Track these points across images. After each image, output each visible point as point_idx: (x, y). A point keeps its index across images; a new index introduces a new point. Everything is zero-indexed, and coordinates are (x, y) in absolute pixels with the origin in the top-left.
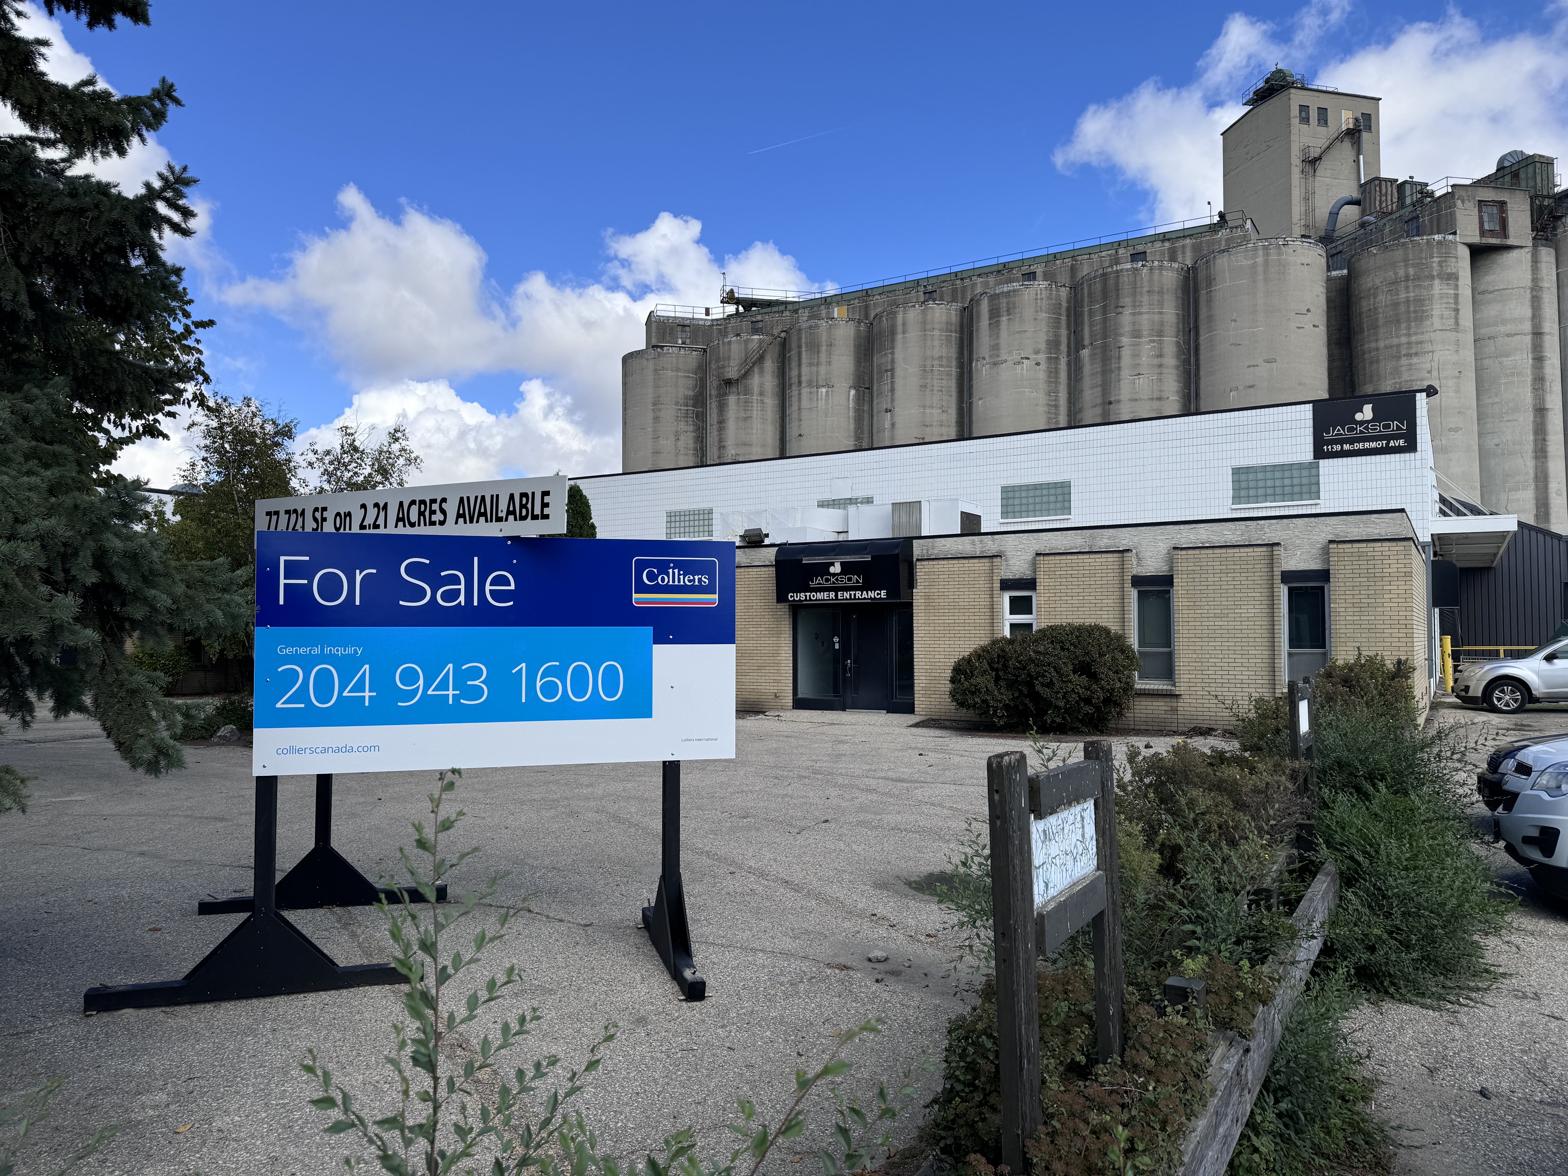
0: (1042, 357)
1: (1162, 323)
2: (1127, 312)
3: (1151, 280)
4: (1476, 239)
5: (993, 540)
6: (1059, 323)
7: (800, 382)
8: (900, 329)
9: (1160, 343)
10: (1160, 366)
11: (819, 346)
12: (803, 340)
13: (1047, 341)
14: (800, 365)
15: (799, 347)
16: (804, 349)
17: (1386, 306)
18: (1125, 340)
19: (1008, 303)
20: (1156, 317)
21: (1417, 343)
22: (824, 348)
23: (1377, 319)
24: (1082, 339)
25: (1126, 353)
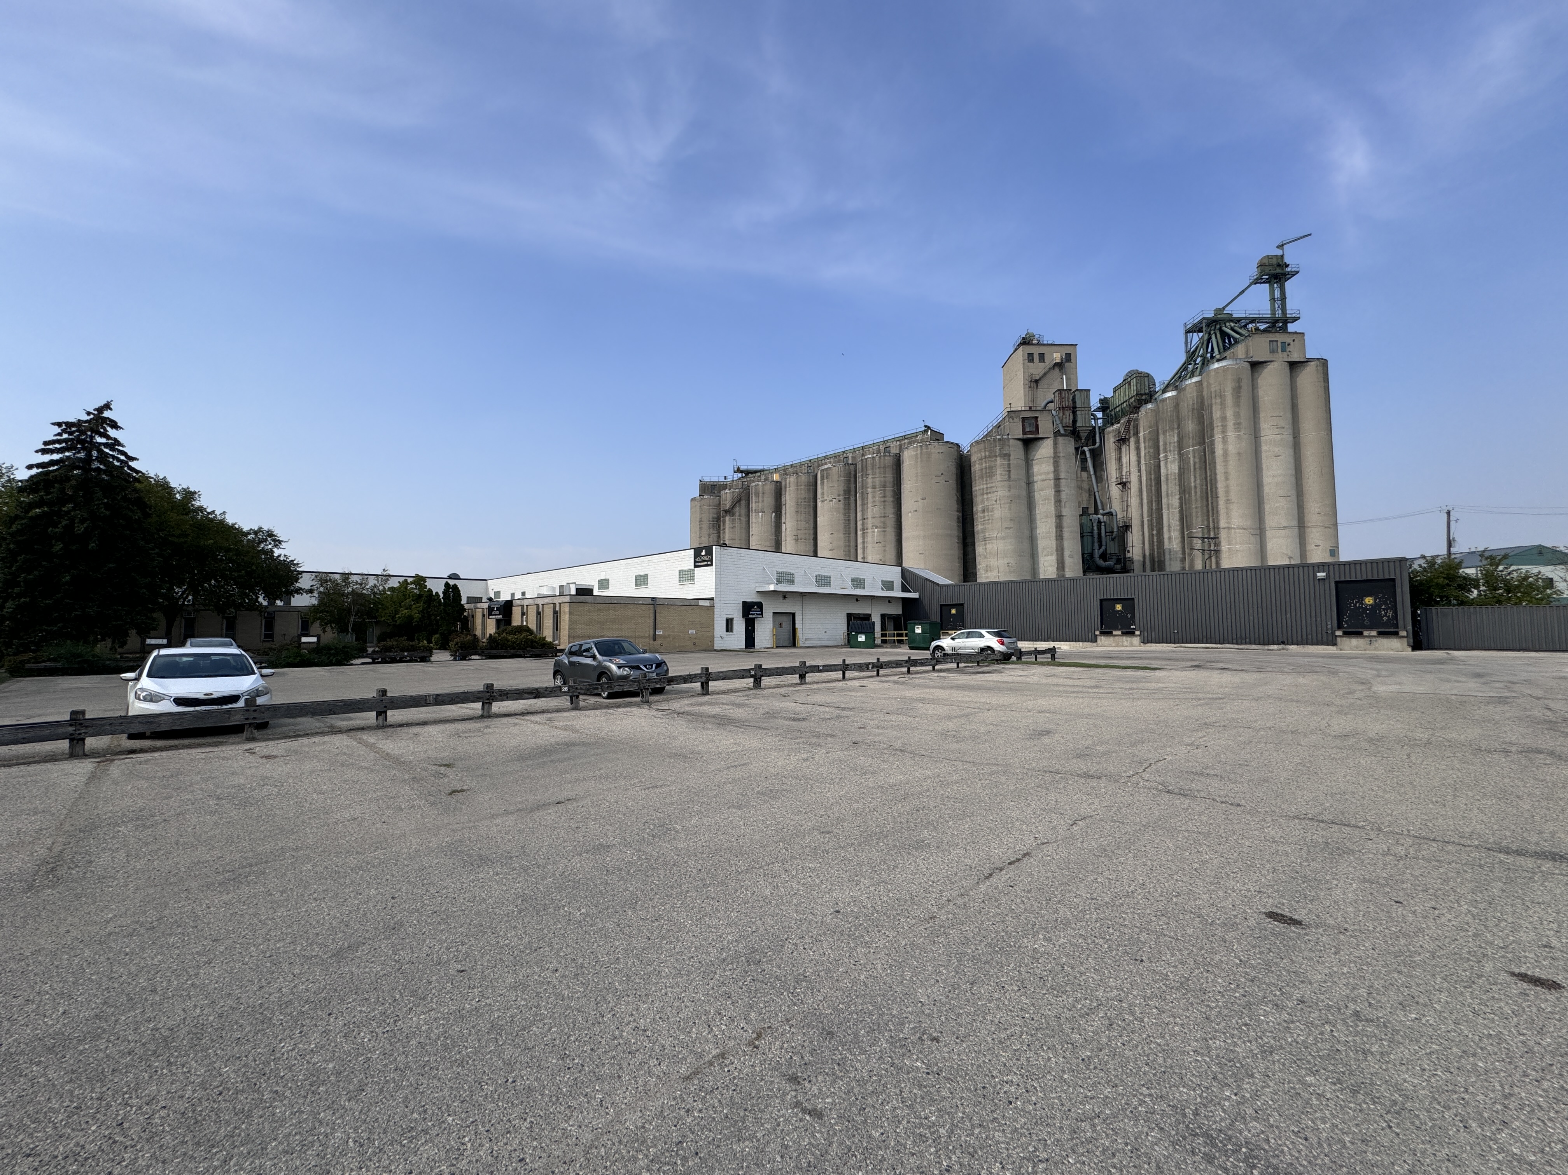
0: (841, 498)
1: (885, 482)
2: (870, 477)
3: (880, 462)
4: (1020, 436)
7: (752, 510)
9: (884, 491)
10: (884, 501)
12: (753, 492)
13: (845, 490)
15: (751, 494)
16: (753, 495)
18: (869, 490)
19: (827, 475)
20: (882, 479)
22: (761, 494)
25: (870, 496)
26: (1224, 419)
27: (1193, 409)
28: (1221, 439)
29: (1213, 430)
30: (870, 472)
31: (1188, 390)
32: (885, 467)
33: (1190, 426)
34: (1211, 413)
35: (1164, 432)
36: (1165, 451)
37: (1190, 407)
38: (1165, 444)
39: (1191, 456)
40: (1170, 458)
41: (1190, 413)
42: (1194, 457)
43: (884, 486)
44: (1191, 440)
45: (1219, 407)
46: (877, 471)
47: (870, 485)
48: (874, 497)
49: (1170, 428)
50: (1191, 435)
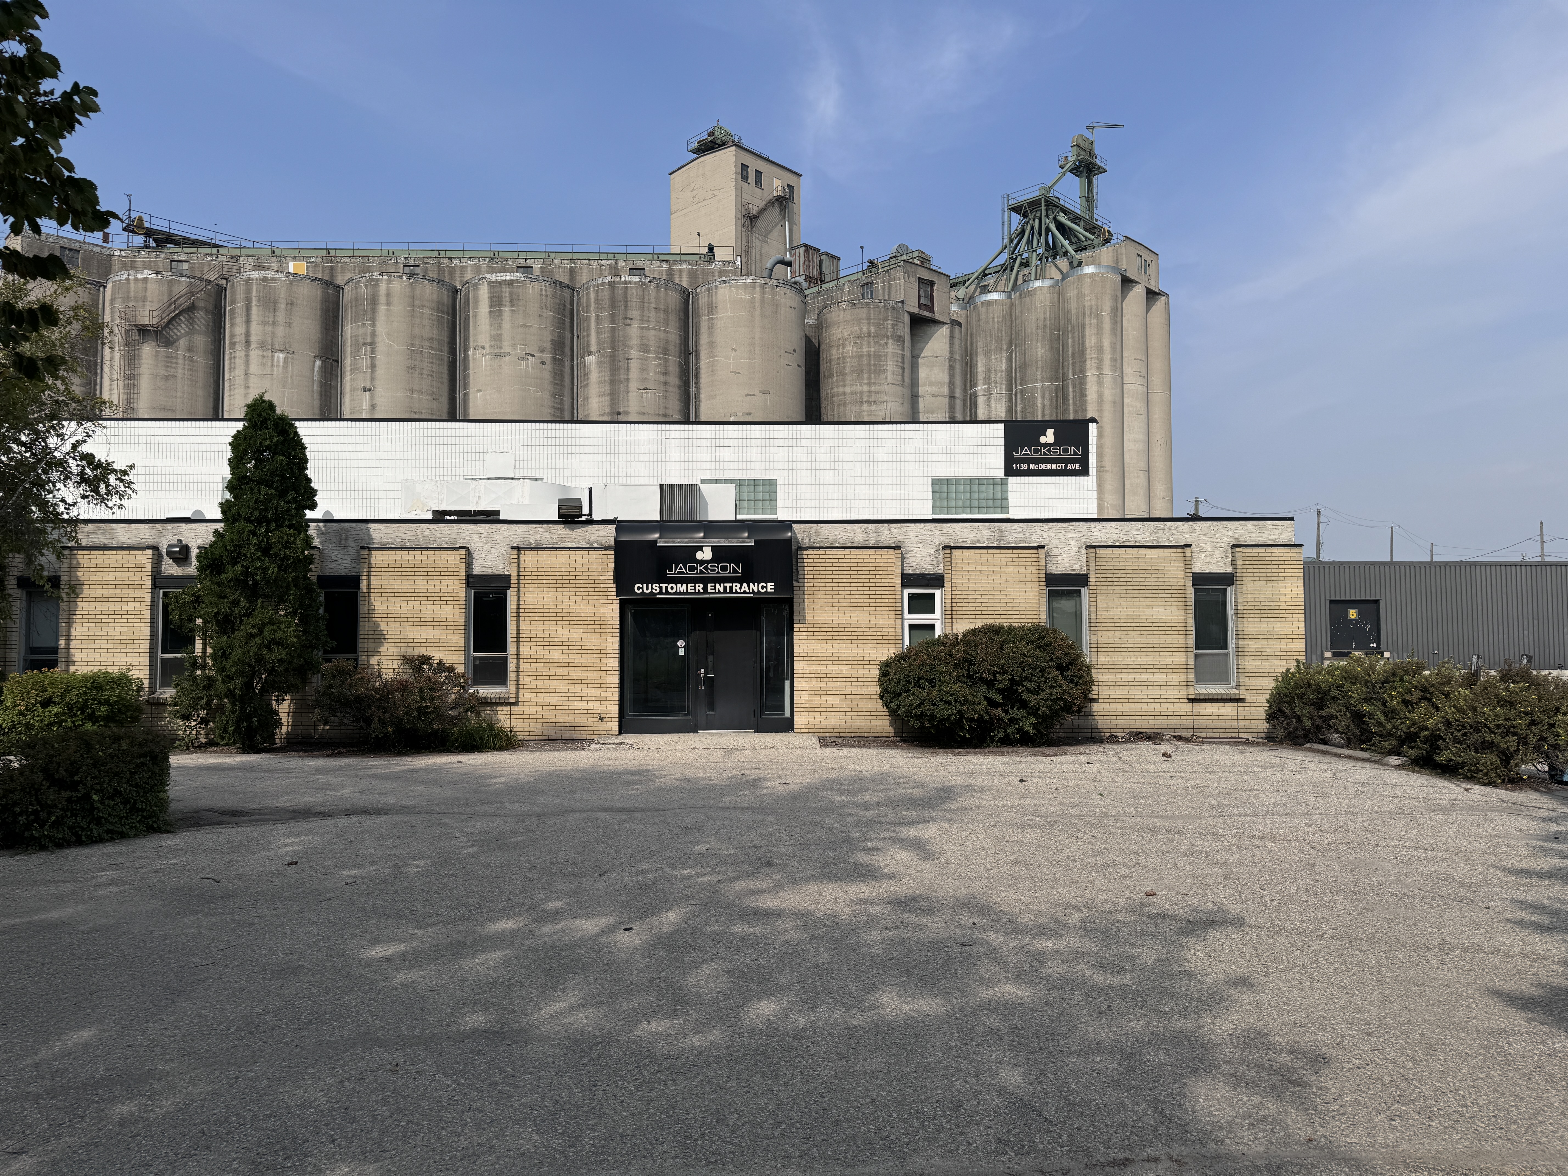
0: (547, 356)
1: (667, 342)
2: (635, 324)
3: (657, 298)
4: (915, 310)
5: (890, 529)
6: (563, 324)
7: (248, 342)
8: (382, 299)
9: (666, 360)
10: (666, 383)
11: (275, 303)
12: (254, 293)
13: (552, 340)
14: (248, 322)
15: (248, 299)
16: (254, 303)
17: (852, 357)
18: (634, 353)
19: (511, 293)
20: (662, 335)
21: (876, 393)
22: (282, 306)
23: (844, 367)
24: (589, 345)
25: (634, 365)
26: (1100, 349)
27: (1045, 326)
28: (1095, 379)
29: (1084, 362)
30: (634, 313)
31: (1038, 296)
32: (666, 311)
33: (1039, 351)
34: (1083, 337)
35: (987, 353)
36: (987, 381)
37: (1041, 323)
38: (988, 371)
39: (1038, 394)
40: (995, 394)
41: (1040, 331)
42: (1043, 397)
43: (666, 352)
44: (1039, 373)
45: (1094, 330)
46: (652, 314)
47: (635, 341)
48: (643, 370)
49: (996, 349)
50: (1040, 363)
